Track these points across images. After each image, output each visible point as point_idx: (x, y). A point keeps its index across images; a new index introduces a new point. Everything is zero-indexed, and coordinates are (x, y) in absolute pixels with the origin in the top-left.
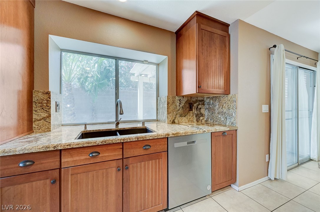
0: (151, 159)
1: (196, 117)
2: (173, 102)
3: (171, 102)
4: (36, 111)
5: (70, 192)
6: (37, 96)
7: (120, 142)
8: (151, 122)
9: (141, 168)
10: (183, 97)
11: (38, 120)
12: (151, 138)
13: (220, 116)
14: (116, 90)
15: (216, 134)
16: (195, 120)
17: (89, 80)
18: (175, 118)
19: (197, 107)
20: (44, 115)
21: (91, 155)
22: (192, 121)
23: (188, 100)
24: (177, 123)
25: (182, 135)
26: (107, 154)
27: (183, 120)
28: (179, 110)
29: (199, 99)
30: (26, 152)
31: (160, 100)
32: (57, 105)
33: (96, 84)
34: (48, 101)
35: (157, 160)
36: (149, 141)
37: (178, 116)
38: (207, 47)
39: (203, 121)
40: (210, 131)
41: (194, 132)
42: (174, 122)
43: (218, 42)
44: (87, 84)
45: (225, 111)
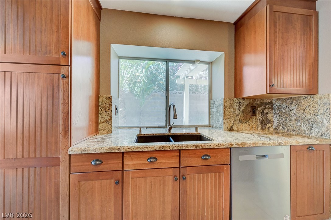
0: (211, 172)
1: (261, 123)
2: (231, 106)
3: (228, 105)
4: (101, 114)
5: (130, 195)
6: (103, 101)
7: (177, 149)
8: (203, 128)
9: (199, 180)
10: (244, 99)
11: (103, 123)
12: (211, 147)
13: (299, 124)
14: (166, 93)
15: (298, 148)
16: (259, 128)
17: (138, 85)
18: (233, 124)
19: (263, 112)
20: (107, 118)
21: (149, 160)
22: (255, 129)
23: (250, 103)
24: (236, 130)
25: (249, 146)
26: (164, 161)
27: (243, 127)
28: (238, 115)
29: (265, 101)
30: (97, 152)
31: (214, 104)
32: (116, 109)
33: (144, 89)
34: (110, 105)
35: (218, 173)
36: (209, 150)
37: (237, 122)
38: (282, 33)
39: (270, 129)
40: (288, 143)
41: (266, 144)
42: (231, 129)
43: (298, 25)
44: (136, 89)
45: (308, 117)
